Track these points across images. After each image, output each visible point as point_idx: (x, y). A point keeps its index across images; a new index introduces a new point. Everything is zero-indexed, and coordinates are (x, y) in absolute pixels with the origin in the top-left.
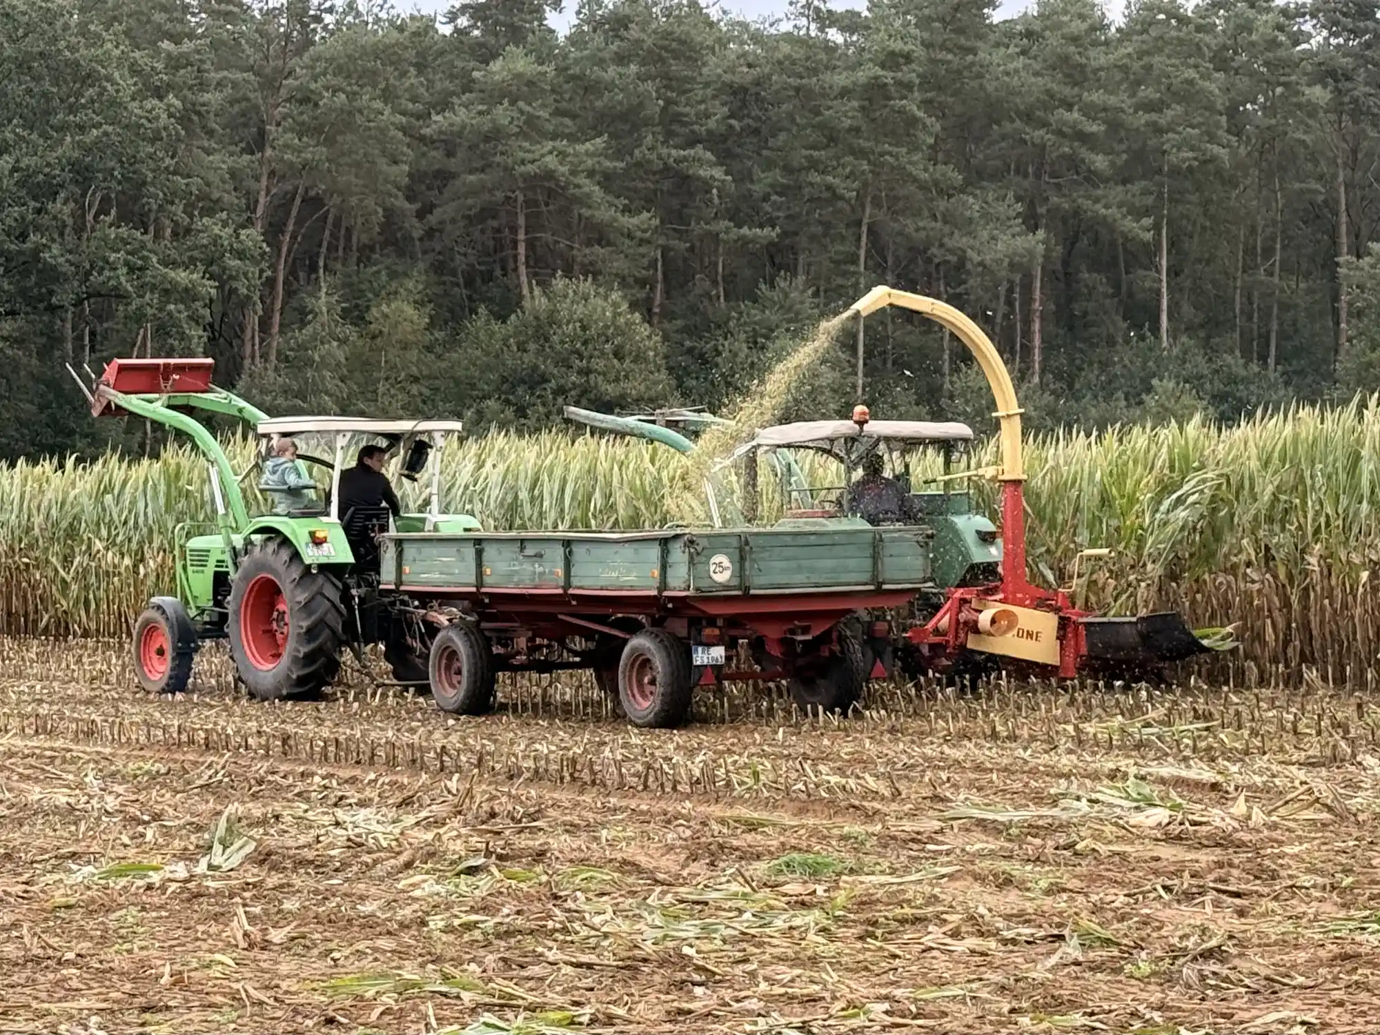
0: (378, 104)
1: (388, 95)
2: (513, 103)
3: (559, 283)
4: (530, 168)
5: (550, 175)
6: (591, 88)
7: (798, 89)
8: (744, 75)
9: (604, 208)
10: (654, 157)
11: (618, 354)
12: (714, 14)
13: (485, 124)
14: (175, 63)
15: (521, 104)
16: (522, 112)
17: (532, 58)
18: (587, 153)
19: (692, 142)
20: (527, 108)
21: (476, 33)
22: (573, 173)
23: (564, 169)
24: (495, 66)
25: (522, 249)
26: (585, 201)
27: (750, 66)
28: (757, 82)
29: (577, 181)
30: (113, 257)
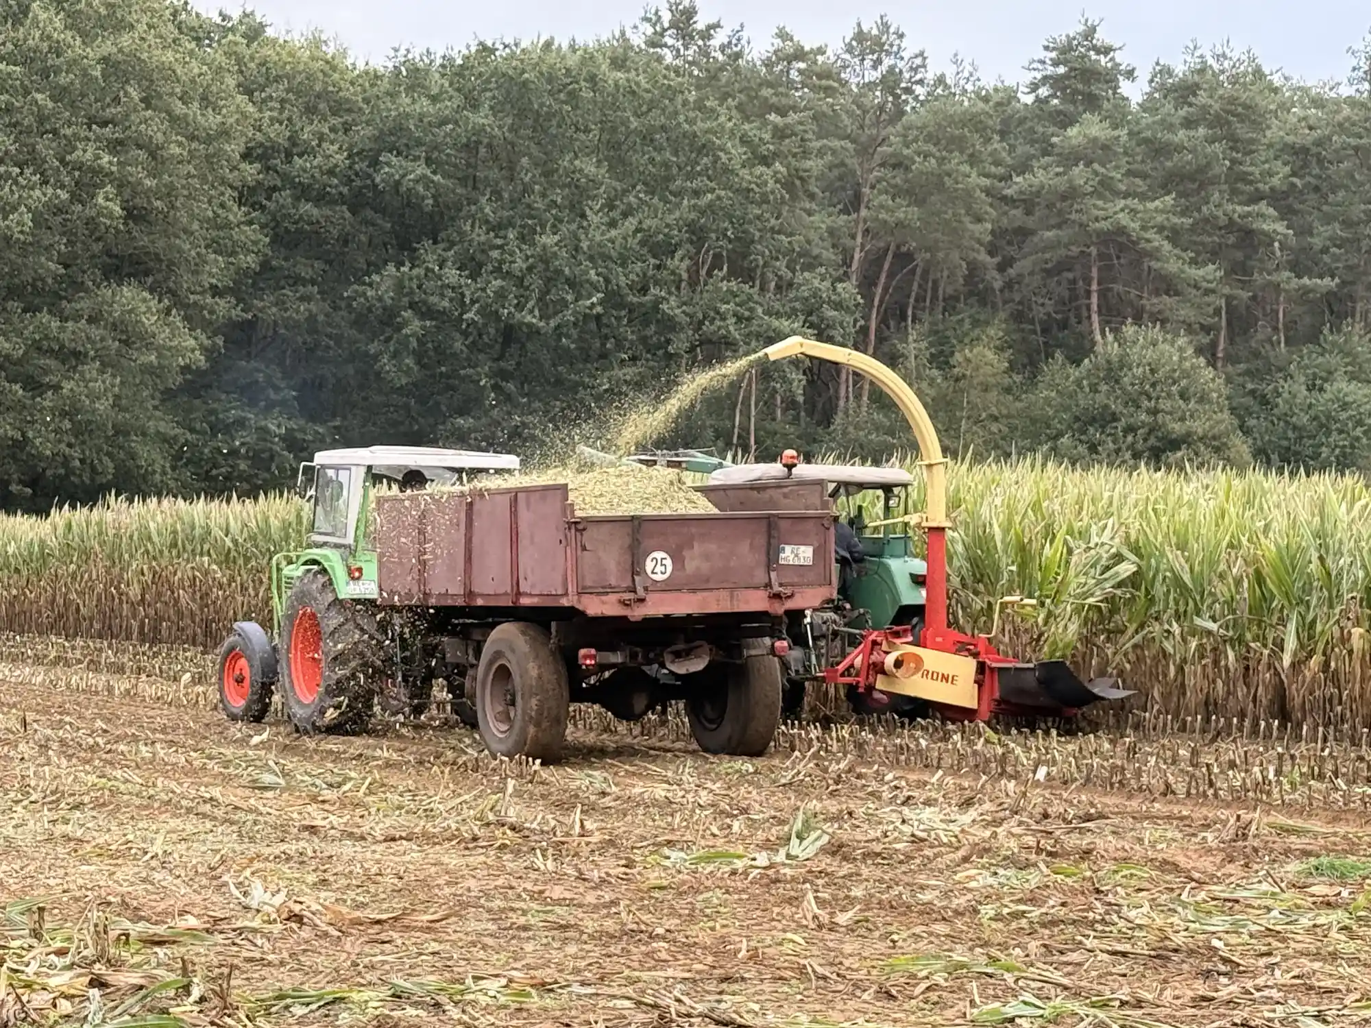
0: (965, 168)
1: (973, 160)
2: (1088, 164)
3: (1129, 330)
4: (1104, 225)
5: (1121, 231)
6: (1159, 150)
7: (1357, 149)
8: (1306, 137)
9: (1173, 262)
10: (1220, 213)
11: (1183, 396)
12: (1277, 80)
13: (1061, 184)
14: (780, 134)
15: (1096, 166)
16: (1096, 173)
17: (1106, 124)
18: (1156, 210)
19: (1256, 198)
20: (1102, 170)
21: (1056, 101)
22: (1143, 228)
23: (1135, 225)
24: (1072, 132)
25: (1094, 299)
26: (1154, 254)
27: (1311, 128)
28: (1319, 143)
29: (1147, 235)
30: (724, 307)
